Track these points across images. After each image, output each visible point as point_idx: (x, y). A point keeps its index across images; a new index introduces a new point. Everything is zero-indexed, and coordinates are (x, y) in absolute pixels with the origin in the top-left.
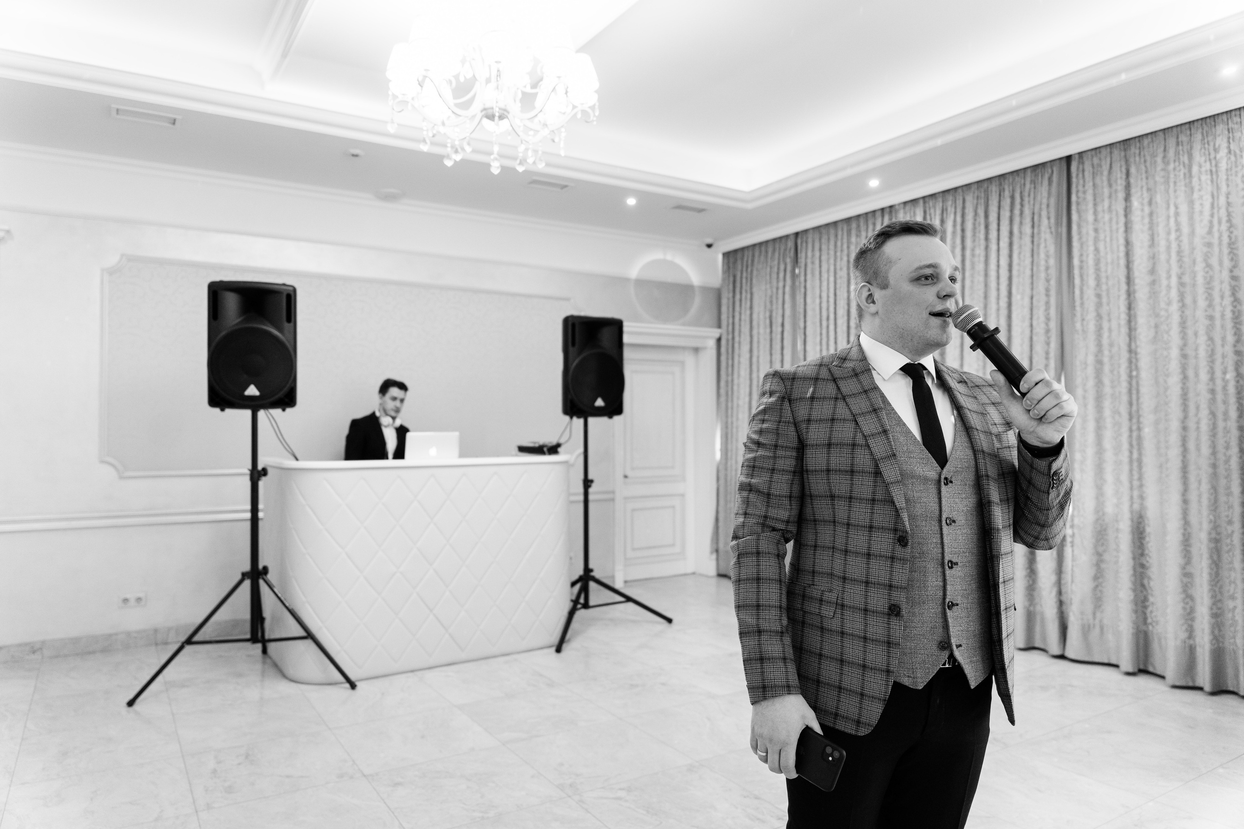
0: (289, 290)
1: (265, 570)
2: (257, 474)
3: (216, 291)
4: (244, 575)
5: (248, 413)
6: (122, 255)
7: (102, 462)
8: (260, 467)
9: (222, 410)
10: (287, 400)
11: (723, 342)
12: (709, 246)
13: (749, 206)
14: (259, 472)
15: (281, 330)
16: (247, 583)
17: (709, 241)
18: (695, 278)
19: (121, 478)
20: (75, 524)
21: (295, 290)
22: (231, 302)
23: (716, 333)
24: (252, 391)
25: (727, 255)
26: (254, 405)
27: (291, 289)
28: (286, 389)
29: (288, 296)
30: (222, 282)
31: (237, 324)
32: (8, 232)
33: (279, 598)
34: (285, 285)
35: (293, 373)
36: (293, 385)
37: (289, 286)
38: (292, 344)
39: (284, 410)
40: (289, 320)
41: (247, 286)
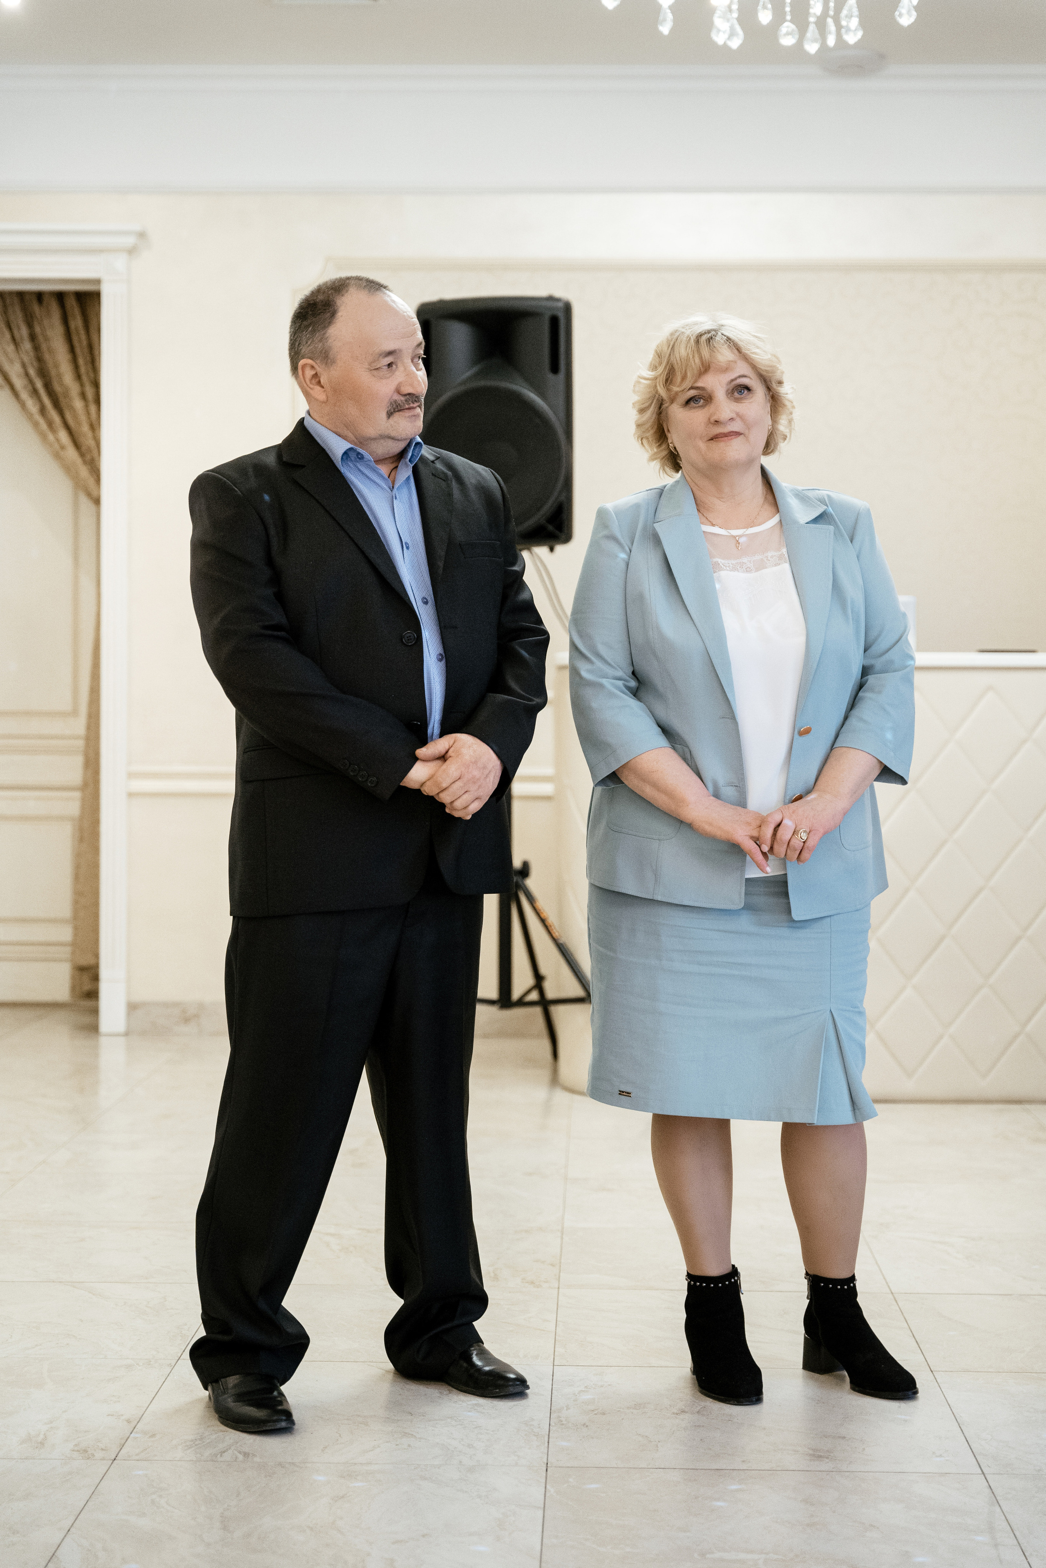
0: (557, 308)
1: (523, 871)
10: (550, 528)
15: (539, 389)
21: (567, 308)
22: (458, 340)
27: (560, 305)
28: (547, 508)
29: (554, 321)
30: (442, 303)
31: (470, 379)
32: (142, 235)
33: (543, 921)
34: (551, 298)
35: (563, 472)
36: (563, 498)
37: (558, 300)
38: (562, 415)
39: (552, 549)
40: (555, 369)
41: (481, 306)
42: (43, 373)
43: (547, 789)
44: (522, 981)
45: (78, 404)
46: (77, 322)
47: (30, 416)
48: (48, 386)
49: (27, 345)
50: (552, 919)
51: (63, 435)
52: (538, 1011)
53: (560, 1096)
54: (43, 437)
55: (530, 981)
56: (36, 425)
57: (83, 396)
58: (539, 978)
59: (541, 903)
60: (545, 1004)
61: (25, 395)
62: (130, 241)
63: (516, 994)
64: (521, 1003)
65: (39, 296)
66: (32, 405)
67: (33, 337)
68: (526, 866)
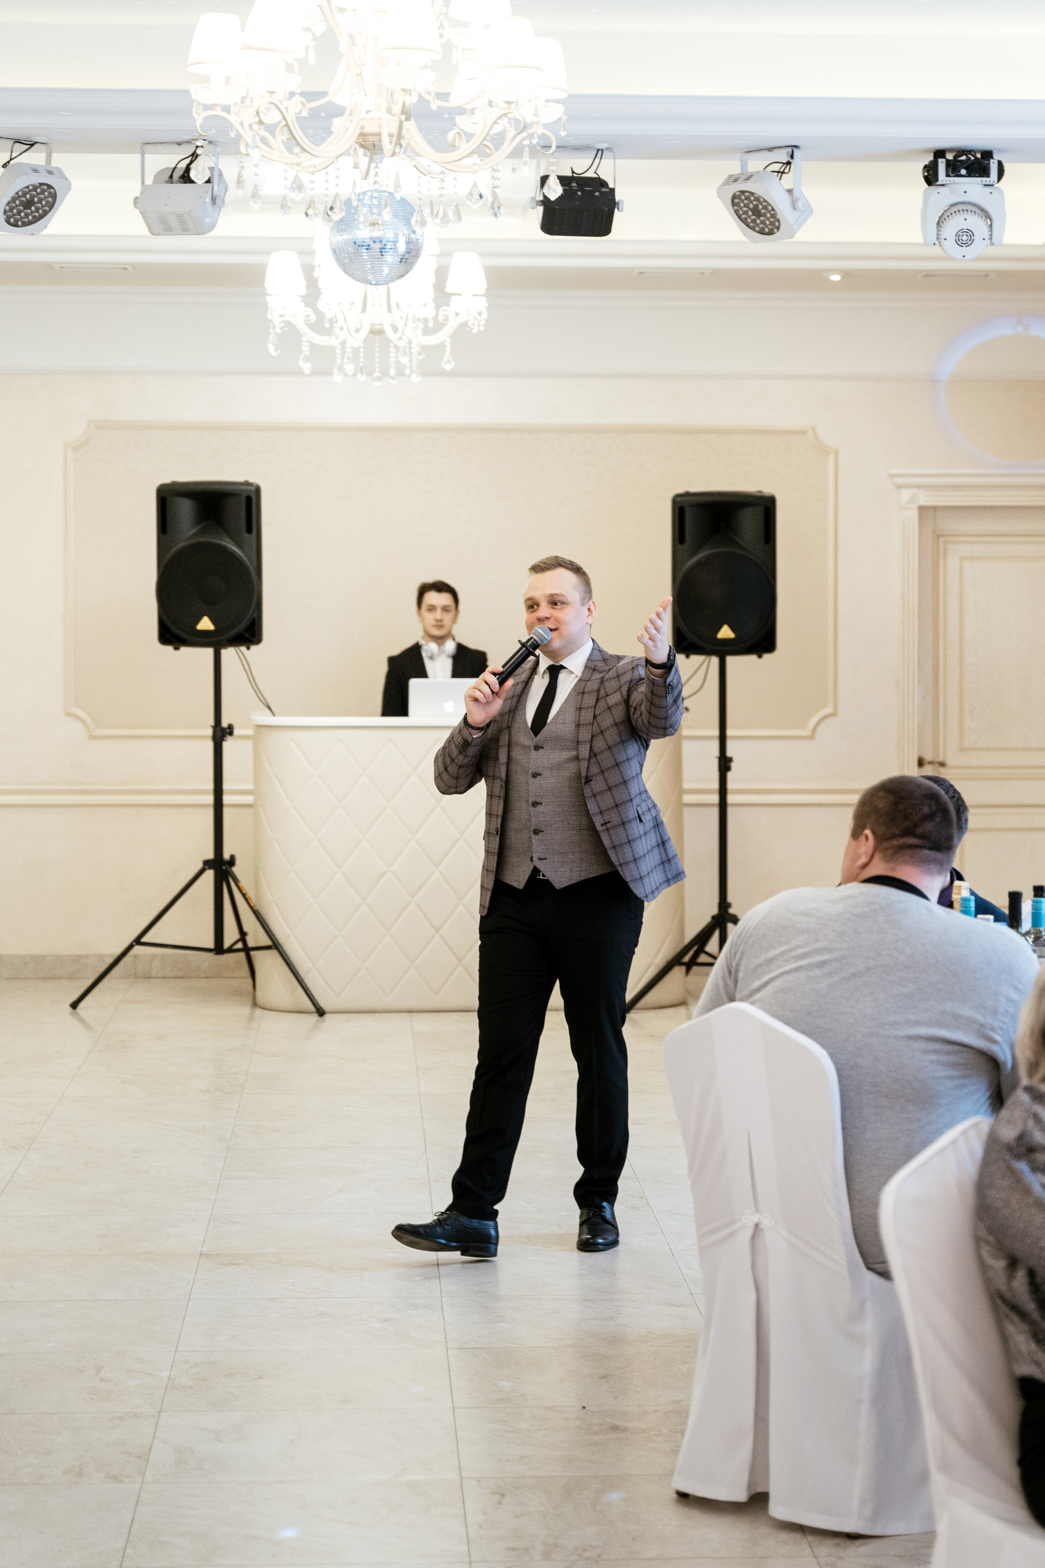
0: (250, 491)
1: (232, 862)
2: (221, 733)
3: (168, 496)
4: (208, 864)
5: (208, 653)
6: (90, 422)
7: (69, 714)
8: (225, 724)
9: (176, 648)
10: (247, 635)
14: (223, 729)
15: (239, 545)
16: (210, 874)
19: (93, 737)
21: (258, 490)
22: (185, 509)
24: (205, 624)
26: (216, 641)
27: (253, 488)
28: (245, 622)
29: (249, 499)
30: (174, 484)
31: (192, 536)
33: (244, 895)
34: (247, 483)
35: (255, 600)
36: (255, 615)
37: (251, 484)
38: (254, 561)
39: (248, 648)
40: (249, 530)
41: (200, 488)
43: (249, 799)
44: (231, 935)
50: (251, 894)
52: (242, 955)
53: (259, 1012)
55: (237, 936)
58: (243, 934)
59: (243, 884)
60: (247, 950)
63: (227, 944)
64: (231, 950)
68: (233, 858)
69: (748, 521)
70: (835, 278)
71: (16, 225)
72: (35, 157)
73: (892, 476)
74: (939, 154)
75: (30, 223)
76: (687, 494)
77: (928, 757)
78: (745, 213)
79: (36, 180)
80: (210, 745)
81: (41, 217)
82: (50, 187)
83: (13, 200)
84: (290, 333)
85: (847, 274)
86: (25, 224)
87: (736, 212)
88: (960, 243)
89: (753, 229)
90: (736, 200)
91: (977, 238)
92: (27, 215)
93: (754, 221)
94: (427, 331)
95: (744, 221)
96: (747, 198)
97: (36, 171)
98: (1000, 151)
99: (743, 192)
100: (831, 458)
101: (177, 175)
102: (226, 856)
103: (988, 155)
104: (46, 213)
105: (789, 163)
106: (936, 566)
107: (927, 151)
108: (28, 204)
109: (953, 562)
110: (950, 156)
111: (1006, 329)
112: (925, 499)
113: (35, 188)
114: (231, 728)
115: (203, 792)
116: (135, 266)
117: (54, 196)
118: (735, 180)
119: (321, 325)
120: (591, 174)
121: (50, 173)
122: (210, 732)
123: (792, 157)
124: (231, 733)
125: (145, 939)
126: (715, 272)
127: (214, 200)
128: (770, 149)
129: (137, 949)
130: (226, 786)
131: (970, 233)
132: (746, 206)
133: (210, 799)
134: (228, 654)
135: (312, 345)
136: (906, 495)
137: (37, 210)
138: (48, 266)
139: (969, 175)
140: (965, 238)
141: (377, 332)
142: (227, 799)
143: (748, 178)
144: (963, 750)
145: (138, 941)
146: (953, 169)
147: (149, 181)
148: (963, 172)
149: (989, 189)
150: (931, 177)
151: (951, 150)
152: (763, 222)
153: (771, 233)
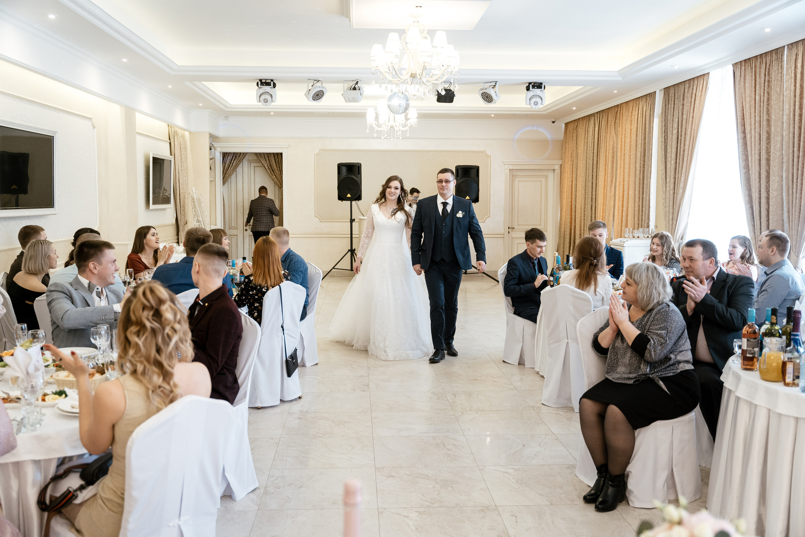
0: (358, 165)
2: (352, 221)
3: (340, 166)
4: (349, 251)
5: (349, 202)
6: (320, 149)
7: (315, 216)
8: (353, 219)
9: (342, 201)
10: (358, 198)
11: (562, 166)
12: (553, 122)
13: (545, 113)
15: (357, 177)
16: (350, 253)
17: (553, 120)
18: (549, 136)
19: (320, 222)
20: (308, 236)
21: (361, 165)
22: (344, 169)
23: (560, 162)
24: (349, 196)
25: (566, 124)
26: (351, 200)
28: (358, 195)
29: (359, 167)
30: (341, 163)
31: (345, 175)
32: (289, 145)
34: (358, 163)
35: (360, 190)
36: (360, 194)
38: (360, 181)
39: (358, 201)
40: (359, 174)
41: (347, 164)
42: (271, 166)
43: (357, 236)
45: (277, 171)
46: (276, 157)
47: (268, 173)
48: (271, 168)
49: (268, 161)
51: (274, 176)
54: (271, 177)
56: (269, 175)
57: (278, 170)
61: (268, 170)
62: (288, 146)
65: (270, 153)
66: (269, 171)
67: (268, 159)
68: (355, 249)
69: (473, 172)
70: (493, 116)
71: (315, 100)
72: (319, 84)
73: (503, 162)
74: (530, 83)
75: (318, 100)
76: (459, 166)
77: (510, 227)
78: (484, 97)
79: (319, 89)
80: (350, 223)
81: (320, 98)
82: (323, 91)
83: (314, 94)
84: (371, 127)
85: (496, 115)
86: (316, 100)
87: (482, 97)
88: (535, 104)
89: (486, 101)
90: (482, 94)
91: (539, 103)
92: (317, 98)
93: (486, 99)
94: (403, 127)
95: (484, 99)
96: (485, 94)
97: (320, 87)
98: (544, 83)
99: (484, 92)
100: (490, 158)
101: (352, 88)
102: (353, 249)
103: (541, 84)
104: (321, 97)
105: (495, 85)
106: (512, 183)
107: (527, 83)
108: (317, 95)
109: (516, 182)
110: (533, 84)
111: (531, 128)
112: (510, 167)
113: (319, 92)
114: (354, 219)
115: (348, 234)
116: (332, 113)
117: (323, 93)
118: (483, 90)
119: (379, 125)
120: (448, 88)
121: (323, 88)
122: (349, 221)
123: (496, 84)
124: (354, 221)
125: (335, 268)
126: (465, 114)
127: (361, 94)
128: (490, 82)
129: (333, 270)
130: (353, 233)
131: (537, 102)
132: (485, 96)
133: (350, 236)
134: (354, 202)
135: (376, 130)
136: (506, 166)
137: (319, 96)
138: (312, 113)
139: (537, 88)
140: (536, 103)
141: (392, 127)
142: (353, 236)
143: (486, 89)
144: (518, 225)
145: (333, 268)
146: (534, 87)
147: (345, 90)
148: (536, 88)
149: (541, 92)
150: (528, 89)
151: (533, 83)
152: (489, 100)
153: (490, 102)
